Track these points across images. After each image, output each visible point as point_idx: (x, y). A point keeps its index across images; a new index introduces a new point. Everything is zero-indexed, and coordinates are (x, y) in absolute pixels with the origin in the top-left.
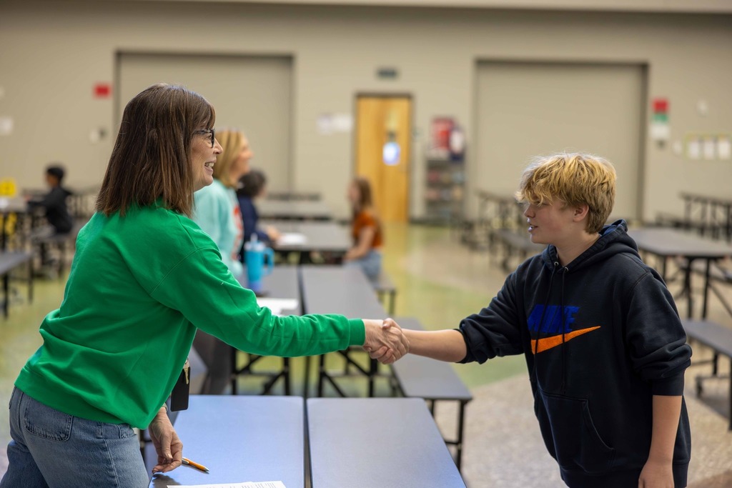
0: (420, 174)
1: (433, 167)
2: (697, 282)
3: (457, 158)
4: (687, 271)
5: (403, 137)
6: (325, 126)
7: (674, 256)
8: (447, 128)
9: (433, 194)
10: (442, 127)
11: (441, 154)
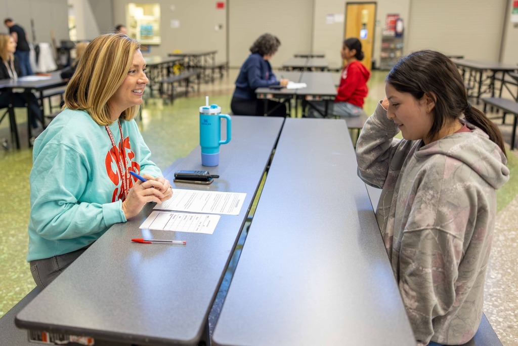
0: (378, 44)
1: (386, 40)
2: (498, 84)
3: (399, 35)
4: (493, 78)
5: (370, 26)
6: (330, 20)
7: (486, 70)
8: (395, 19)
9: (384, 55)
10: (393, 19)
11: (392, 33)
